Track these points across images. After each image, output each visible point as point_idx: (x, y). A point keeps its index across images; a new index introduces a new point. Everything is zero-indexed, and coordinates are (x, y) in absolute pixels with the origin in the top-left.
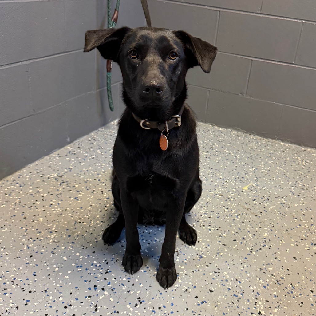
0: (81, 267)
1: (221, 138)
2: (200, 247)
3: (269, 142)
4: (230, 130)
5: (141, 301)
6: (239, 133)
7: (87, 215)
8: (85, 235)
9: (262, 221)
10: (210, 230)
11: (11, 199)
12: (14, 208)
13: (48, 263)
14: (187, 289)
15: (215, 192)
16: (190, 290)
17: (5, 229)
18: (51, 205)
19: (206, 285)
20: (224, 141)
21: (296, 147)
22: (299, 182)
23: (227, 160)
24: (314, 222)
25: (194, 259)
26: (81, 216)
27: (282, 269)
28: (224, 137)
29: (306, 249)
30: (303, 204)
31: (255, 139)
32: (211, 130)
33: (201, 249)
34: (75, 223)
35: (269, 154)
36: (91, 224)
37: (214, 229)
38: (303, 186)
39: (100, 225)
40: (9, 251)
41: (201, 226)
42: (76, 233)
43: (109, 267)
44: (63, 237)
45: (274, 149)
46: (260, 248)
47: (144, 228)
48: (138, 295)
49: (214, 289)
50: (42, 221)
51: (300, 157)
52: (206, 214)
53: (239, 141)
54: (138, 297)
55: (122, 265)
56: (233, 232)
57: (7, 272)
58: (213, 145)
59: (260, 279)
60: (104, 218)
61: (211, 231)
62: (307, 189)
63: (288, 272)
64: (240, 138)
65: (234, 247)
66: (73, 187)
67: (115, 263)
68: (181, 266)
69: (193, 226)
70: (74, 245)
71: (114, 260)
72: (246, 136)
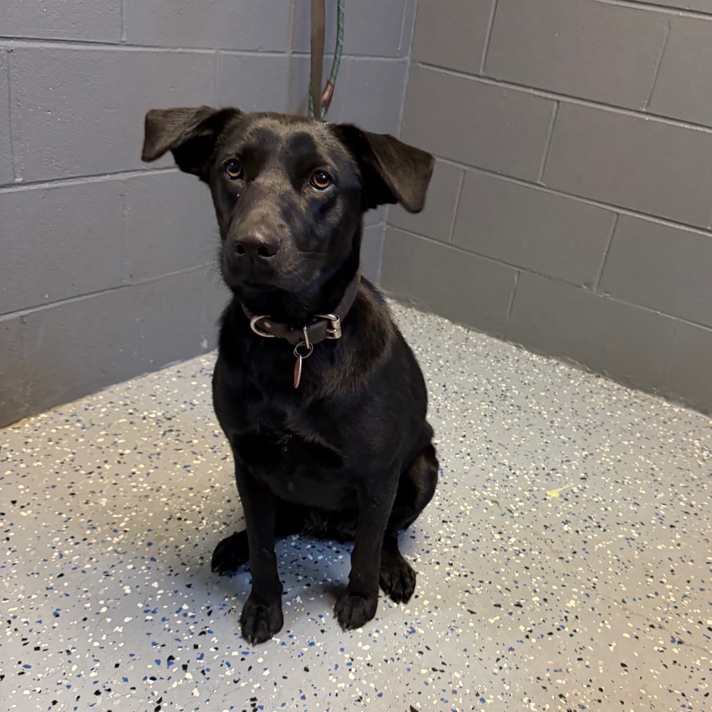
0: (154, 612)
1: (529, 377)
2: (417, 609)
3: (636, 397)
4: (556, 362)
5: (256, 706)
6: (574, 370)
7: (198, 506)
8: (183, 546)
9: (572, 572)
10: (449, 574)
11: (57, 452)
12: (57, 471)
13: (89, 594)
14: (361, 698)
15: (484, 493)
16: (368, 700)
17: (26, 512)
18: (133, 476)
19: (407, 695)
20: (534, 383)
21: (697, 416)
22: (682, 495)
23: (530, 427)
24: (691, 592)
25: (395, 634)
26: (186, 506)
27: (589, 686)
28: (536, 377)
29: (656, 648)
30: (678, 548)
31: (605, 388)
32: (513, 358)
33: (416, 613)
34: (170, 519)
35: (630, 425)
36: (201, 524)
37: (458, 574)
38: (688, 506)
39: (218, 529)
40: (21, 557)
41: (430, 564)
42: (165, 541)
43: (212, 622)
44: (137, 544)
45: (644, 414)
46: (550, 631)
47: (308, 549)
48: (253, 691)
49: (420, 707)
50: (104, 505)
51: (699, 440)
52: (450, 538)
53: (568, 388)
54: (253, 697)
55: (239, 621)
56: (499, 587)
57: (5, 600)
58: (507, 390)
59: (530, 701)
60: (230, 516)
61: (450, 578)
62: (696, 514)
63: (600, 695)
64: (572, 382)
65: (492, 621)
66: (188, 442)
67: (227, 615)
68: (363, 645)
69: (415, 560)
70: (153, 564)
71: (226, 609)
72: (588, 379)
